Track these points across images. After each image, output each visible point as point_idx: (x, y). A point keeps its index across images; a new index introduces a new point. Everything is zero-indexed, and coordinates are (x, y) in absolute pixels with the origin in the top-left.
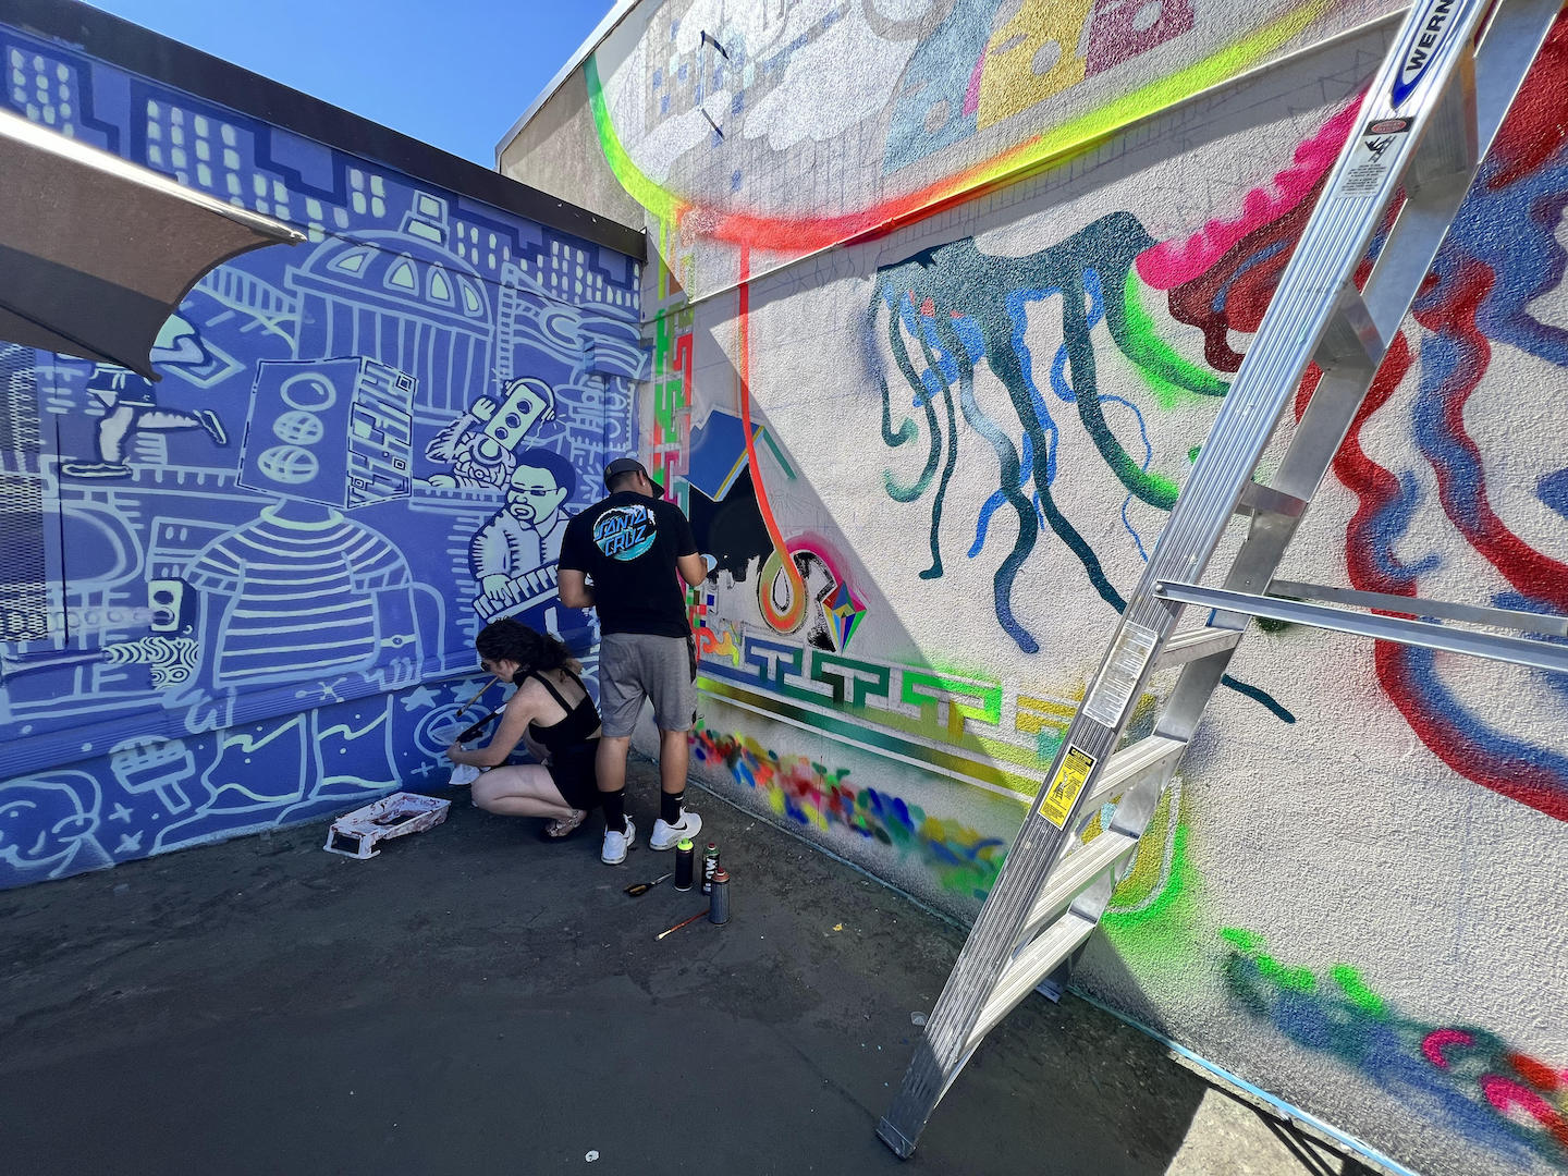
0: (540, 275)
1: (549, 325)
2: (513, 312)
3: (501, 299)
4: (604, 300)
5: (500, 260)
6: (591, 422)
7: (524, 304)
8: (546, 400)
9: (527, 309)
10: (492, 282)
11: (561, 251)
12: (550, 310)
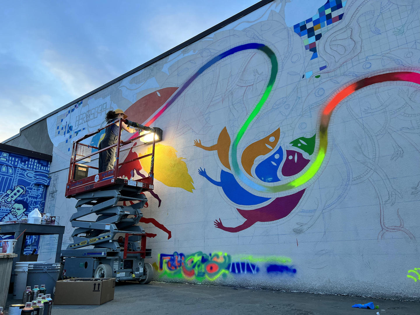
0: (26, 165)
1: (27, 175)
2: (19, 173)
3: (17, 170)
4: (41, 169)
5: (18, 163)
6: (34, 195)
7: (22, 171)
8: (24, 190)
9: (22, 172)
10: (15, 167)
11: (32, 160)
12: (28, 172)
